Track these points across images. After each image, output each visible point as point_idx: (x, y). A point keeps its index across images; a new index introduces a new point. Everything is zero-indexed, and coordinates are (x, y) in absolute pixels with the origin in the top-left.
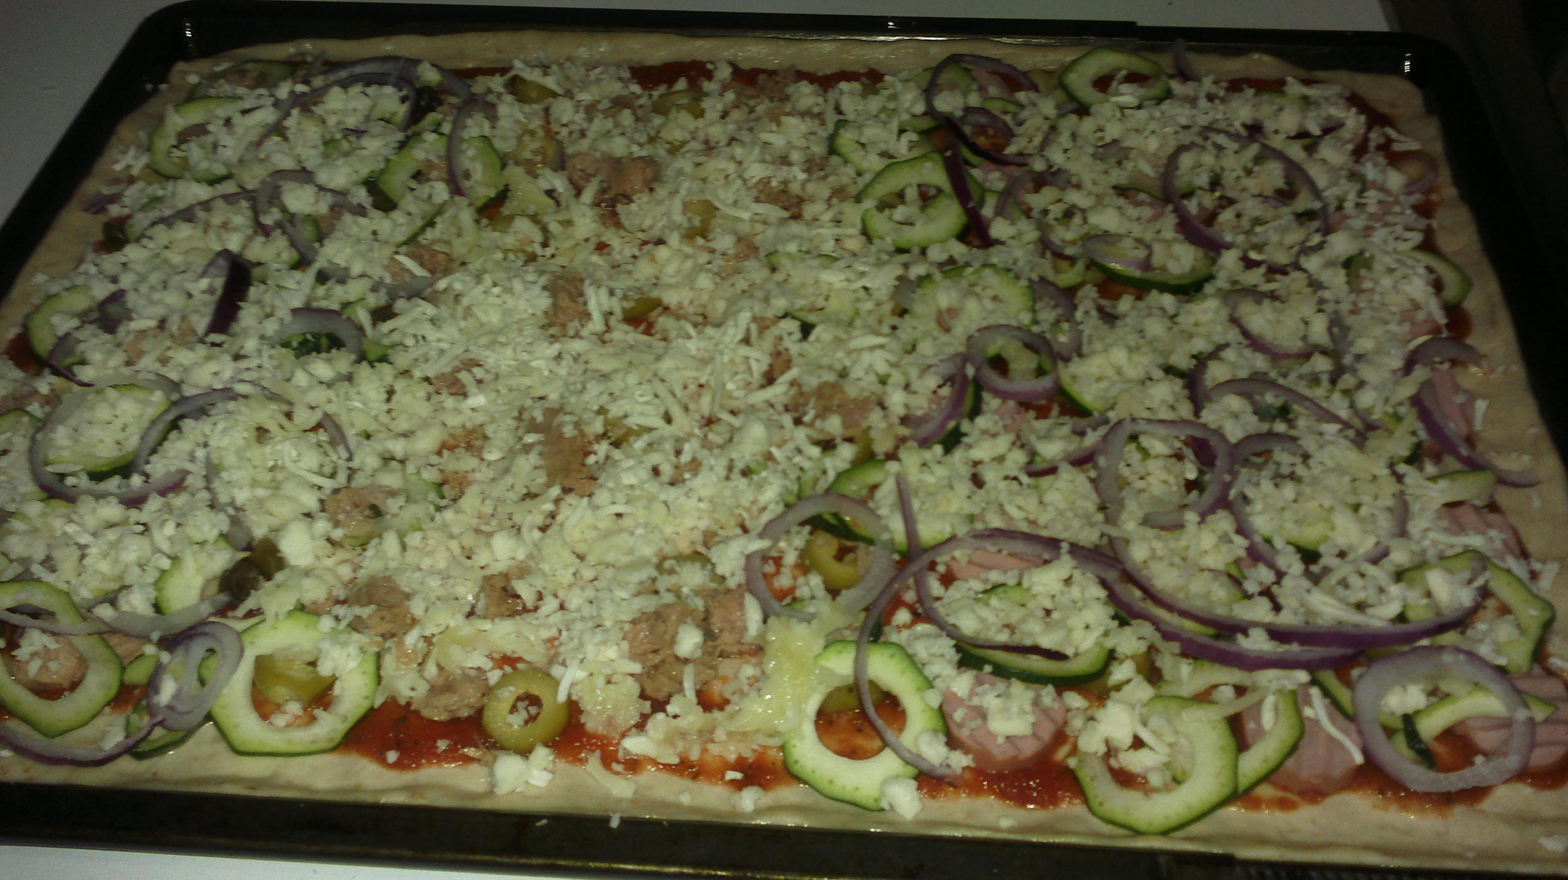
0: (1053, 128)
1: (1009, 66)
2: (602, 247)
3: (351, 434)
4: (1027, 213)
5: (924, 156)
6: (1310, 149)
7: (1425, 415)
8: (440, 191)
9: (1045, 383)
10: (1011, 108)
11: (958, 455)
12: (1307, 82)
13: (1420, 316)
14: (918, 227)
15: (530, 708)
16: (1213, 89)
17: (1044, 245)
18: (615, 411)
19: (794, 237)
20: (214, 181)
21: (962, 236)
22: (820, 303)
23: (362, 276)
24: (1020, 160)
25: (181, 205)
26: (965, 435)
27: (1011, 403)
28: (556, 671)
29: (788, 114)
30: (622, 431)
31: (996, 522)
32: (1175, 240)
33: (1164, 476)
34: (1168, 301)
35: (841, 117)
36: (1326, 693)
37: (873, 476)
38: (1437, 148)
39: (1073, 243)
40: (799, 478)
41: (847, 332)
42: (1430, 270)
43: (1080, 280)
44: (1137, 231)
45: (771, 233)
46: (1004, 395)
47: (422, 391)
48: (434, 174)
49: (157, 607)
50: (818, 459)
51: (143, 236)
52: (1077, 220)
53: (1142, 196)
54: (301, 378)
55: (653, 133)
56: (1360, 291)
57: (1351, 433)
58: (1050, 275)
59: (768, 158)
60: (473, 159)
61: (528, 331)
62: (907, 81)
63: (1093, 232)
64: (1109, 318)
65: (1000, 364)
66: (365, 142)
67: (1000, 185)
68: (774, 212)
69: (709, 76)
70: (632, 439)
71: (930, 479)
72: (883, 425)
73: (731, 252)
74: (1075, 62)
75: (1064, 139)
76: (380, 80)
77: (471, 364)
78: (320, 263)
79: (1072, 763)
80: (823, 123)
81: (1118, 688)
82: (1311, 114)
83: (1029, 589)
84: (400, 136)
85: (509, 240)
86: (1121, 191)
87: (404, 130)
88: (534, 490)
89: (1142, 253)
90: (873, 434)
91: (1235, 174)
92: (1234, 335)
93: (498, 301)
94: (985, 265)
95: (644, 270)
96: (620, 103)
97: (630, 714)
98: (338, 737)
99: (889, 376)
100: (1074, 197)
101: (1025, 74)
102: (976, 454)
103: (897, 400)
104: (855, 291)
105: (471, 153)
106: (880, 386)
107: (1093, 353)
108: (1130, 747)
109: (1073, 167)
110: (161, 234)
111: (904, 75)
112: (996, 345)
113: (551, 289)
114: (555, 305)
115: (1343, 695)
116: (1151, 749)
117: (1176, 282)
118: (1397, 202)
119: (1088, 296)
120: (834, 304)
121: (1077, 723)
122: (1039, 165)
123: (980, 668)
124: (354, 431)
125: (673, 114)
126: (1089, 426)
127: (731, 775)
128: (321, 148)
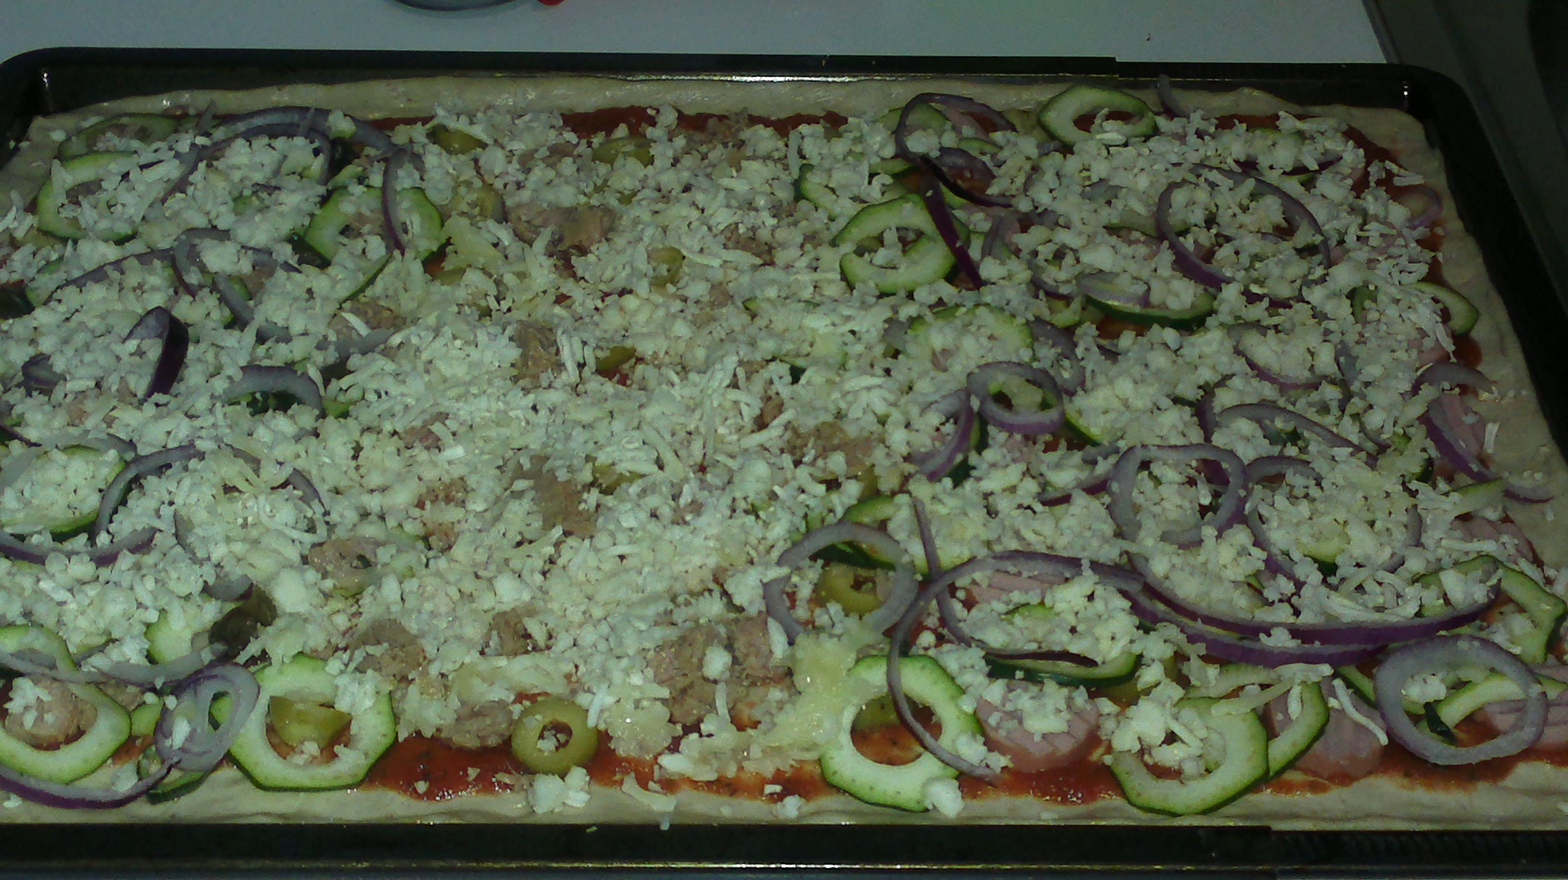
0: (1035, 169)
1: (983, 105)
2: (561, 299)
3: (323, 489)
4: (1017, 252)
5: (901, 198)
6: (1309, 184)
7: (1434, 433)
8: (376, 246)
9: (1052, 415)
10: (988, 148)
11: (969, 485)
12: (1300, 117)
13: (1428, 343)
14: (902, 270)
15: (558, 736)
16: (1203, 125)
17: (1036, 285)
18: (603, 458)
19: (772, 282)
20: (121, 241)
21: (951, 278)
22: (806, 348)
23: (305, 334)
24: (1002, 200)
25: (89, 267)
26: (974, 468)
27: (1018, 437)
28: (582, 699)
29: (748, 158)
30: (615, 477)
31: (1014, 545)
32: (1172, 277)
33: (1179, 502)
34: (1170, 335)
35: (805, 162)
36: (1349, 684)
37: (882, 510)
38: (1441, 182)
39: (1068, 282)
40: (806, 516)
41: (839, 375)
42: (1436, 300)
43: (1077, 318)
44: (1132, 267)
45: (745, 279)
46: (1010, 429)
47: (392, 445)
48: (366, 228)
49: (151, 658)
50: (823, 498)
51: (50, 298)
52: (1069, 259)
53: (1136, 235)
54: (263, 434)
55: (599, 182)
56: (1365, 323)
57: (1363, 455)
58: (1046, 314)
59: (734, 203)
60: (408, 211)
61: (498, 382)
62: (874, 122)
63: (1087, 271)
64: (1112, 355)
65: (1003, 399)
66: (283, 196)
67: (986, 226)
68: (746, 259)
69: (653, 123)
70: (624, 485)
71: (942, 510)
72: (887, 463)
73: (706, 299)
74: (1051, 101)
75: (1049, 178)
76: (289, 132)
77: (443, 417)
78: (258, 320)
79: (1108, 760)
80: (786, 168)
81: (1147, 692)
82: (1305, 149)
83: (1052, 608)
84: (322, 190)
85: (461, 294)
86: (1111, 230)
87: (326, 184)
88: (528, 536)
89: (1140, 289)
90: (877, 471)
91: (1230, 212)
92: (1240, 365)
93: (462, 354)
94: (977, 305)
95: (613, 320)
96: (558, 152)
97: (663, 735)
98: (362, 773)
99: (887, 416)
100: (1063, 237)
101: (1000, 114)
102: (987, 485)
103: (898, 438)
104: (843, 335)
105: (405, 205)
106: (880, 426)
107: (1095, 387)
108: (1163, 742)
109: (1060, 207)
110: (71, 296)
111: (870, 116)
112: (998, 381)
113: (519, 340)
114: (524, 356)
115: (1366, 685)
116: (1183, 742)
117: (1177, 317)
118: (1400, 234)
119: (1087, 334)
120: (820, 349)
121: (1109, 725)
122: (1024, 206)
123: (1012, 676)
124: (326, 487)
125: (618, 163)
126: (1100, 454)
127: (769, 789)
128: (231, 204)
